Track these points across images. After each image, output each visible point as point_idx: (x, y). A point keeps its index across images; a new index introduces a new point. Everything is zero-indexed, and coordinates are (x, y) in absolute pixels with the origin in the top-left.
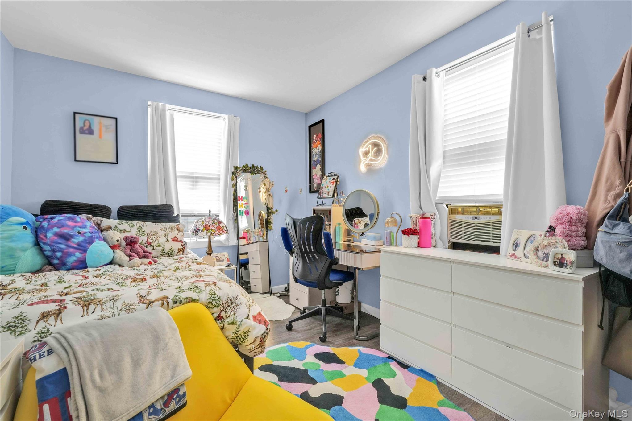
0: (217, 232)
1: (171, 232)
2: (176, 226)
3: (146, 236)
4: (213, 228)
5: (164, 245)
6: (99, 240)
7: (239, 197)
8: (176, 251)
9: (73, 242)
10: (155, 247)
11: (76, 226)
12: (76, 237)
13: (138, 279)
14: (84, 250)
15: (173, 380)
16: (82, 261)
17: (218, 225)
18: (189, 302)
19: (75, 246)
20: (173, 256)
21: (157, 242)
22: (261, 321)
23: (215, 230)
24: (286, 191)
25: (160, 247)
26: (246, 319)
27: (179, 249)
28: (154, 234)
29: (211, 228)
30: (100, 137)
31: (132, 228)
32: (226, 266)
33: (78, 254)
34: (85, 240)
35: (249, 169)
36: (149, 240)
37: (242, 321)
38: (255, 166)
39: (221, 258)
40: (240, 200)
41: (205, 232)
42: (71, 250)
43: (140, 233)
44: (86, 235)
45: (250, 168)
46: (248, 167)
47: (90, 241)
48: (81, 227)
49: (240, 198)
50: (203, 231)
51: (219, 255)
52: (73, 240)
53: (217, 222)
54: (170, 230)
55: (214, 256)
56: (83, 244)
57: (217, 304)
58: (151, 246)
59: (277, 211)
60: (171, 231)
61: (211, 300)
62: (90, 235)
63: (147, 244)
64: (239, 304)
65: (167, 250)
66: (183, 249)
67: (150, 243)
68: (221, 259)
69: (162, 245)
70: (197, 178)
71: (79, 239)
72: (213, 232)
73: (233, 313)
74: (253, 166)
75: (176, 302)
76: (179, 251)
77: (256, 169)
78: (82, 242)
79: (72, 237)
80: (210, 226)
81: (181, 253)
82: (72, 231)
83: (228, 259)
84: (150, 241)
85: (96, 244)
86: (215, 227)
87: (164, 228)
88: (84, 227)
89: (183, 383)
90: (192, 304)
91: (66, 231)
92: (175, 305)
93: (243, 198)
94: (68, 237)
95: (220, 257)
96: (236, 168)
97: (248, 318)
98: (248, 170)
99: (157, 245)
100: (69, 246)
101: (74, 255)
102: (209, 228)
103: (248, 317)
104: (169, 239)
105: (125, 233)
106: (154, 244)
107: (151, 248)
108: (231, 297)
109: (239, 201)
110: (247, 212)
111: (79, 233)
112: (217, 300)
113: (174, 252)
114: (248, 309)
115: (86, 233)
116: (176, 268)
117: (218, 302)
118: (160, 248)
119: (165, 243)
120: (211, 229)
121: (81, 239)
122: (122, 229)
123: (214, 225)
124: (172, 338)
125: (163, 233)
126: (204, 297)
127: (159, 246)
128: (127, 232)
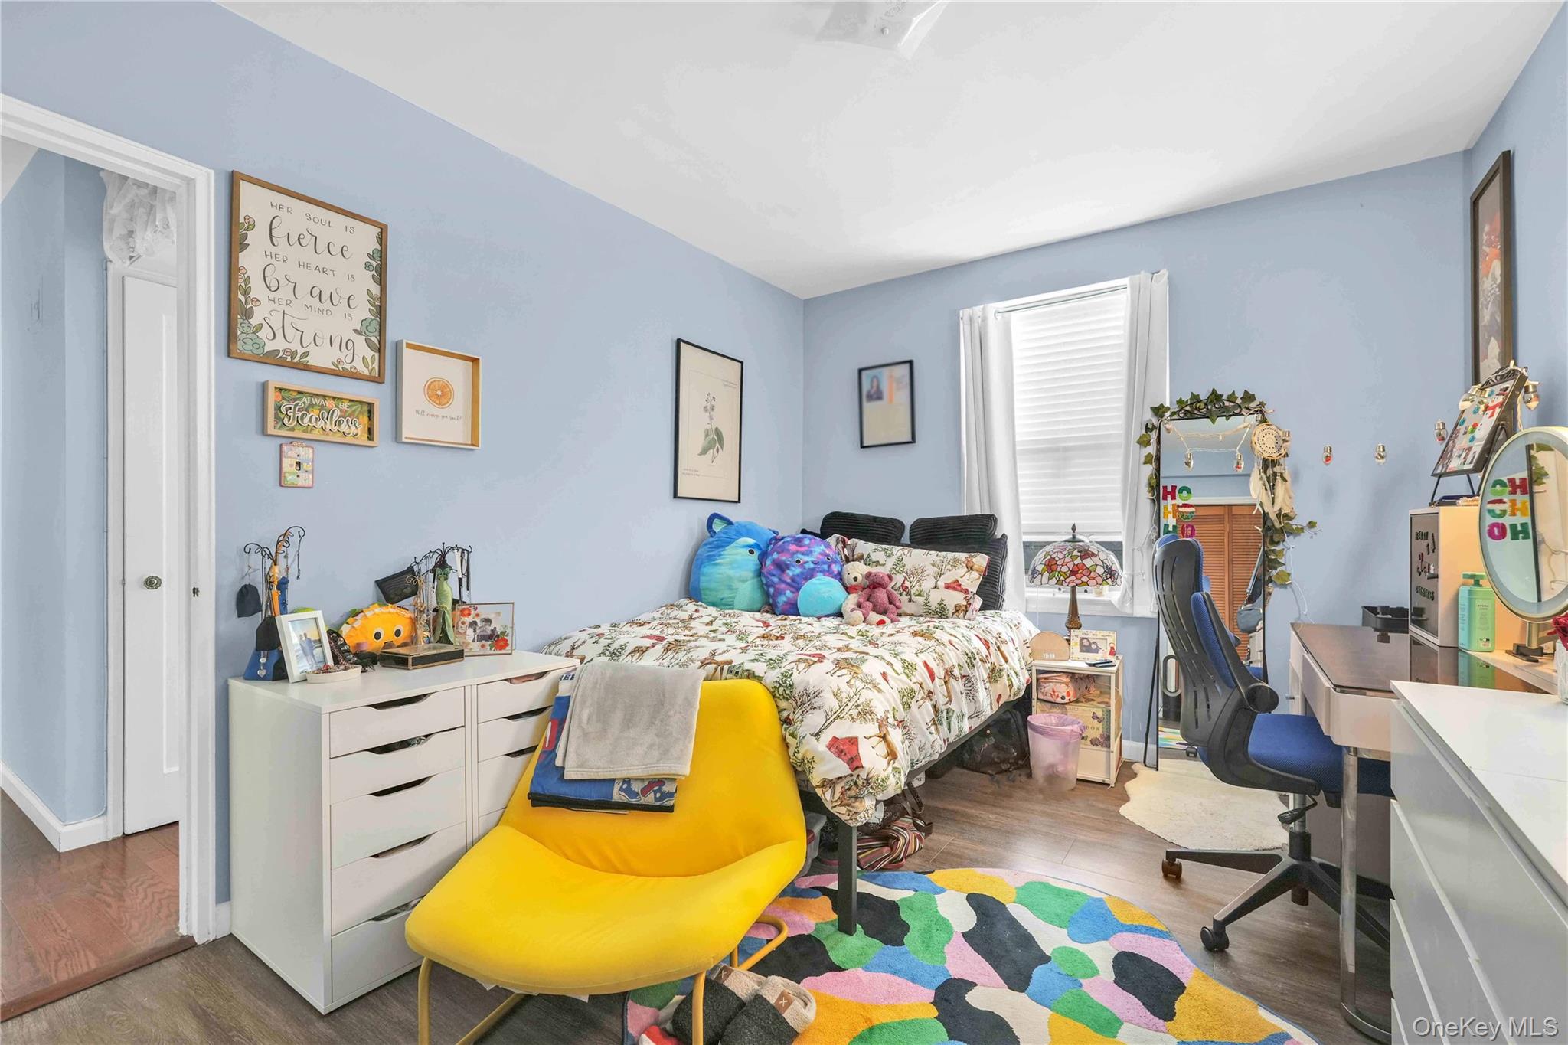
0: (1073, 578)
1: (950, 570)
2: (964, 560)
3: (904, 574)
4: (1065, 569)
5: (928, 594)
6: (824, 575)
7: (1163, 487)
8: (951, 610)
9: (788, 575)
10: (913, 597)
11: (797, 552)
12: (792, 568)
13: (771, 635)
14: (796, 588)
15: (656, 765)
16: (791, 604)
17: (1078, 561)
18: (748, 678)
19: (789, 581)
20: (947, 617)
21: (917, 588)
22: (843, 753)
23: (1068, 574)
24: (1328, 458)
25: (921, 598)
26: (812, 735)
27: (956, 606)
28: (918, 573)
29: (1059, 567)
30: (891, 400)
31: (888, 559)
32: (1090, 665)
33: (788, 593)
34: (802, 573)
35: (1203, 406)
36: (906, 582)
37: (804, 737)
38: (1222, 396)
39: (1094, 643)
40: (1169, 497)
41: (1046, 574)
42: (783, 586)
43: (897, 569)
44: (807, 566)
45: (1206, 405)
46: (1200, 401)
47: (809, 575)
48: (803, 554)
49: (1169, 489)
50: (1042, 574)
51: (1090, 636)
52: (788, 571)
53: (1079, 554)
54: (949, 567)
55: (1077, 636)
56: (798, 579)
57: (787, 694)
58: (908, 594)
59: (1312, 525)
60: (951, 568)
61: (778, 685)
62: (812, 566)
63: (901, 590)
64: (815, 706)
65: (934, 605)
66: (966, 607)
67: (905, 589)
68: (1094, 646)
69: (925, 594)
70: (1066, 449)
71: (796, 571)
72: (1062, 578)
73: (800, 718)
74: (1215, 397)
75: (731, 672)
76: (957, 611)
77: (1227, 403)
78: (798, 575)
79: (788, 567)
80: (1058, 563)
81: (962, 615)
82: (790, 559)
83: (1112, 648)
84: (907, 584)
85: (818, 582)
86: (1071, 565)
87: (938, 563)
88: (809, 553)
89: (675, 777)
90: (751, 683)
91: (784, 558)
92: (729, 676)
93: (1178, 489)
94: (784, 567)
95: (1094, 641)
96: (1159, 411)
97: (815, 736)
98: (1199, 409)
99: (917, 593)
100: (782, 581)
101: (785, 594)
102: (1054, 567)
103: (817, 735)
104: (941, 584)
105: (878, 567)
106: (913, 591)
107: (907, 598)
108: (811, 690)
109: (1165, 498)
110: (1190, 529)
111: (798, 562)
112: (787, 687)
113: (946, 611)
114: (827, 720)
115: (807, 562)
116: (860, 633)
117: (788, 692)
118: (921, 600)
119: (932, 591)
120: (1058, 569)
121: (797, 571)
122: (875, 560)
123: (1068, 559)
124: (680, 713)
125: (933, 570)
126: (773, 676)
127: (919, 595)
128: (880, 565)
